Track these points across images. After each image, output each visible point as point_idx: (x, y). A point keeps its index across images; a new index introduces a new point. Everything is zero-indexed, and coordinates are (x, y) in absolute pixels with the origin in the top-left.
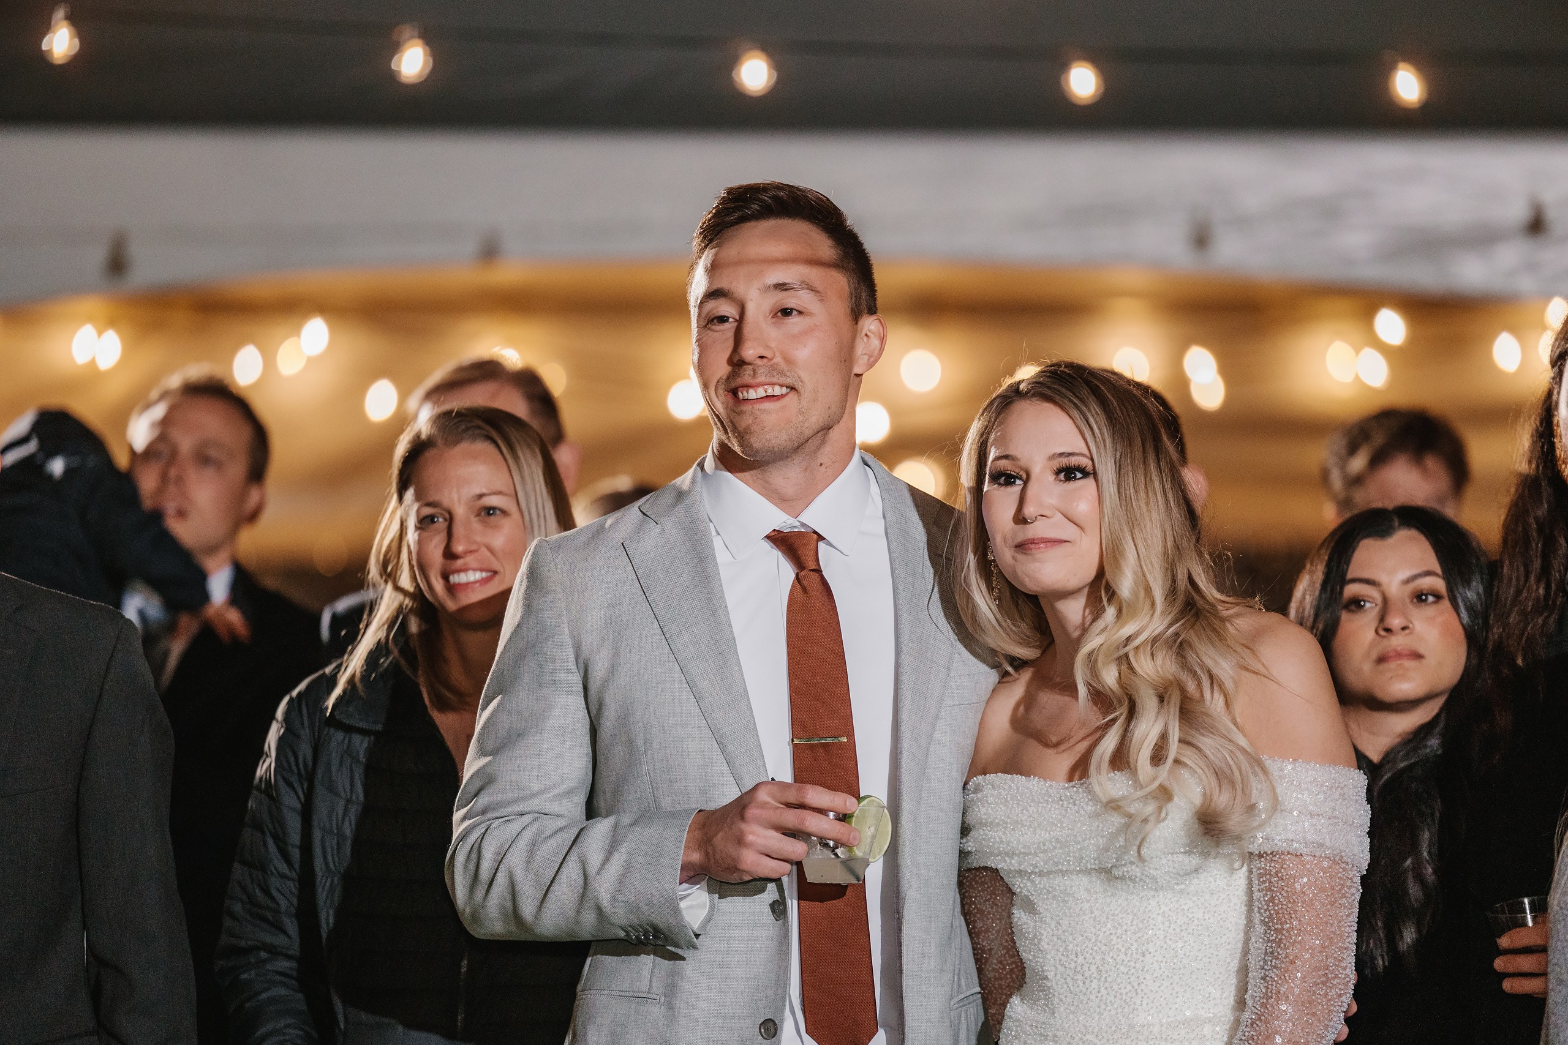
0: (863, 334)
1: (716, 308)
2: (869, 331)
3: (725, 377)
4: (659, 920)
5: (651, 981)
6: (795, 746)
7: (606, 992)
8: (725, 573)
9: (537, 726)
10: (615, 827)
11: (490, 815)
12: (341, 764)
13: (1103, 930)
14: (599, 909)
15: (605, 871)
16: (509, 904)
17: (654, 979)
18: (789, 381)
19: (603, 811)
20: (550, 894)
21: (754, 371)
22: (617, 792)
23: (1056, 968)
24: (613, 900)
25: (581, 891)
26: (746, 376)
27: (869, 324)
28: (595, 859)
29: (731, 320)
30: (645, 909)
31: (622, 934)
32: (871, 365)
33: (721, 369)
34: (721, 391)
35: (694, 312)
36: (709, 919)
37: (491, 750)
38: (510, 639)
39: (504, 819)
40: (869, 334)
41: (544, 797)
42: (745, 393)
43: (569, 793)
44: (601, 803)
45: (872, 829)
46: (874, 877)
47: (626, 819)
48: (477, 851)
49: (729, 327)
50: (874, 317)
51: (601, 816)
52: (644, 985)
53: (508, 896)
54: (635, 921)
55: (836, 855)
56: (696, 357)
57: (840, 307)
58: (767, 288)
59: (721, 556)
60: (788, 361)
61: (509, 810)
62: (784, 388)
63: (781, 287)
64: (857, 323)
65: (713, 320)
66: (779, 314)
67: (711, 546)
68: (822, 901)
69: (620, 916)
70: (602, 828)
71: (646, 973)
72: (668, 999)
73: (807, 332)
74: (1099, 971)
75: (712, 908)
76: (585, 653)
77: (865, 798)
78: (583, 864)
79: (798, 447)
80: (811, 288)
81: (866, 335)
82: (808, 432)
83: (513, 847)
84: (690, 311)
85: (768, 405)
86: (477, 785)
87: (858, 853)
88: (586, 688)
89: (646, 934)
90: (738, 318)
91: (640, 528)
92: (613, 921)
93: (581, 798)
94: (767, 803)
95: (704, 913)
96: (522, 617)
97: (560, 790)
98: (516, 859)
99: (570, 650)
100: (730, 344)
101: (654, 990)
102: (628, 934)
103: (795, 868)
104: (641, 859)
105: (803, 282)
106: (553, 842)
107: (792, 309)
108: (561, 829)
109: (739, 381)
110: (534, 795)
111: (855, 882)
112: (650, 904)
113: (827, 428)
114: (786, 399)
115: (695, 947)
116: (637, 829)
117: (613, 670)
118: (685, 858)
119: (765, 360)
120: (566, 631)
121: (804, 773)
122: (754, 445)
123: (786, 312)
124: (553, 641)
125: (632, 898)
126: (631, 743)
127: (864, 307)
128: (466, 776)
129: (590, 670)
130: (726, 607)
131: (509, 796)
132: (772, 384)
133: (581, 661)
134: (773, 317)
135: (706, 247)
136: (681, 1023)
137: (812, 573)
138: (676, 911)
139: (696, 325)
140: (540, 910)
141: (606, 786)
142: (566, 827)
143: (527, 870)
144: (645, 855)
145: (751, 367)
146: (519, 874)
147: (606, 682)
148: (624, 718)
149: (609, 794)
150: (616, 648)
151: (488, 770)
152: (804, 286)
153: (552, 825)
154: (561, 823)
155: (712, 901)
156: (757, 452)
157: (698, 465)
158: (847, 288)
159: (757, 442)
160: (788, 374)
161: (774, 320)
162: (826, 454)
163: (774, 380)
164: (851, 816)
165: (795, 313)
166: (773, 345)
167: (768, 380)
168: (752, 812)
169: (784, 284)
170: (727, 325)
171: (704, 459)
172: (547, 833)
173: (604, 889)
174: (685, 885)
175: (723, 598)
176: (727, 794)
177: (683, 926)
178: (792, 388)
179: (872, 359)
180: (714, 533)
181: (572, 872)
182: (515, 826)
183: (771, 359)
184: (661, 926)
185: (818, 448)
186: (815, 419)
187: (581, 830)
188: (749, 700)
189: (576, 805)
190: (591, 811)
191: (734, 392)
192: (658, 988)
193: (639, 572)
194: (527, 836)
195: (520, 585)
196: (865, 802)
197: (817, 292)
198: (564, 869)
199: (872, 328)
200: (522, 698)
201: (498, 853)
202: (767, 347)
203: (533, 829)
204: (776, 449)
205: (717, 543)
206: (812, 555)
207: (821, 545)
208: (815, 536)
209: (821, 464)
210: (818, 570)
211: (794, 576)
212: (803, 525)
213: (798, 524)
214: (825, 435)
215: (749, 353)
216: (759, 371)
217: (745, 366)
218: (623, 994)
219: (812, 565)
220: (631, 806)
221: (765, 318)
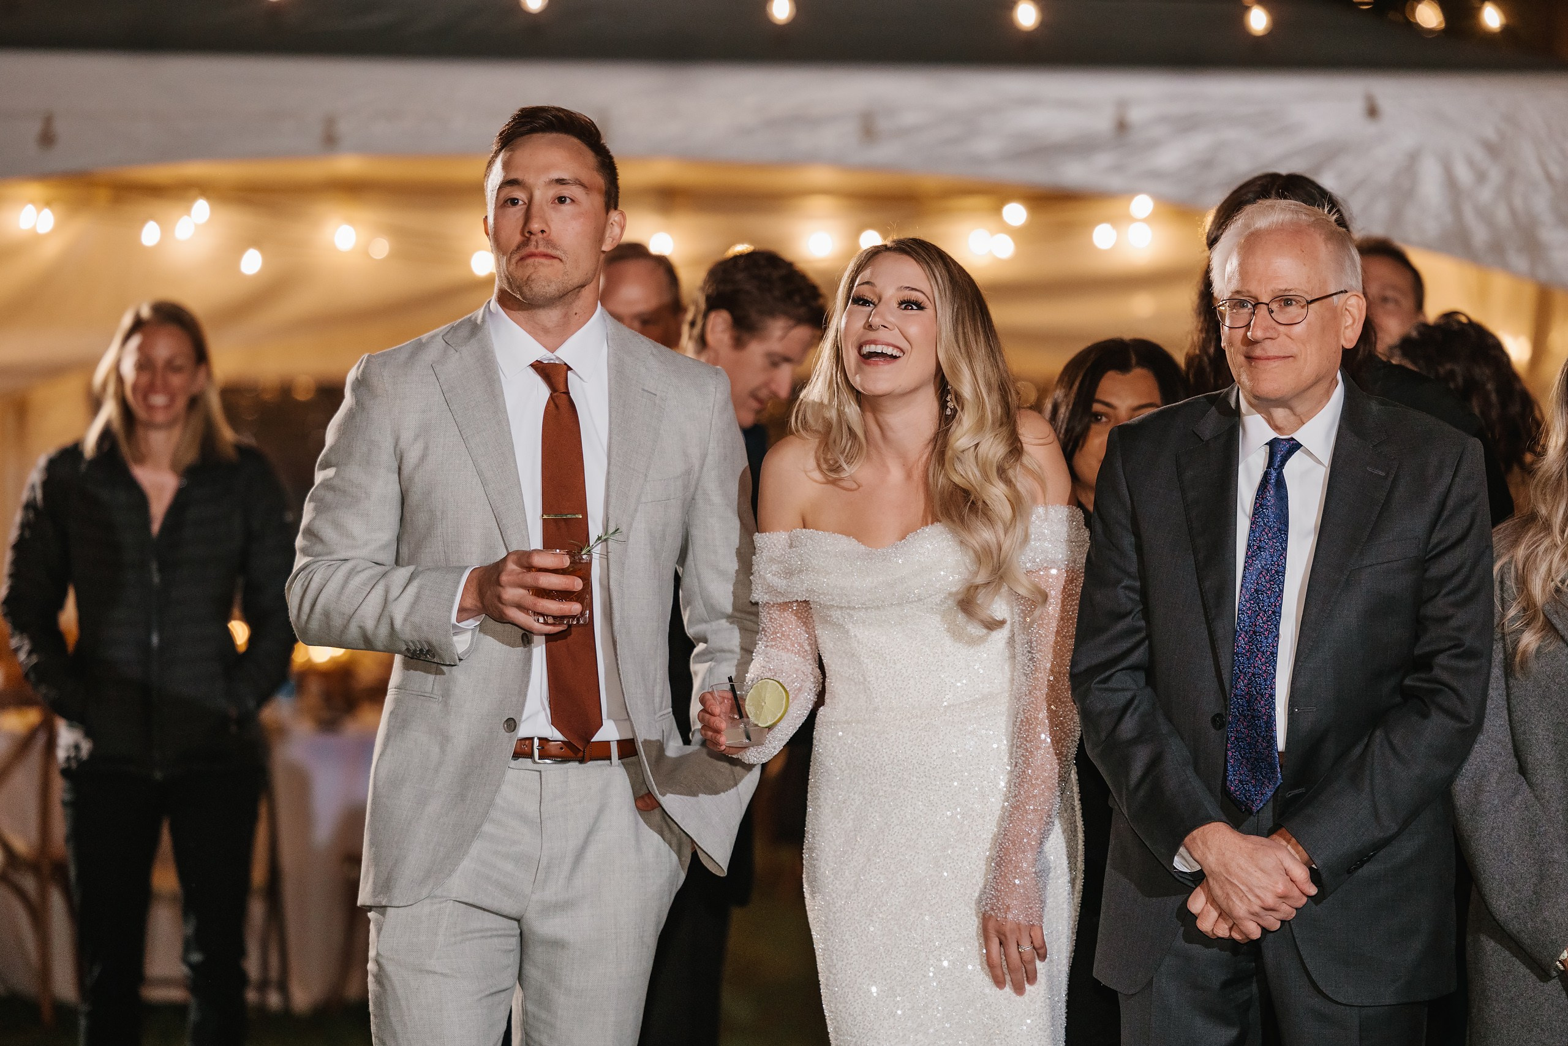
0: (610, 222)
1: (511, 193)
3: (516, 246)
5: (433, 685)
6: (544, 520)
17: (436, 684)
18: (557, 253)
21: (537, 243)
22: (418, 546)
26: (531, 247)
27: (615, 216)
29: (522, 202)
30: (425, 628)
31: (404, 647)
33: (513, 237)
35: (491, 196)
40: (614, 223)
49: (520, 208)
50: (618, 211)
51: (405, 563)
52: (429, 687)
57: (599, 201)
58: (550, 182)
63: (560, 182)
64: (608, 214)
65: (507, 201)
66: (557, 201)
69: (406, 633)
70: (404, 571)
72: (445, 697)
73: (575, 218)
76: (401, 447)
80: (580, 184)
81: (612, 223)
82: (568, 287)
88: (400, 470)
89: (422, 650)
90: (527, 201)
91: (444, 353)
100: (521, 219)
101: (435, 692)
104: (428, 592)
105: (577, 179)
107: (566, 198)
109: (526, 251)
112: (430, 627)
113: (582, 286)
119: (544, 234)
121: (550, 541)
123: (562, 200)
125: (418, 621)
126: (431, 512)
127: (611, 202)
129: (405, 457)
133: (398, 449)
134: (552, 203)
135: (502, 150)
136: (452, 716)
137: (562, 395)
145: (535, 238)
147: (416, 467)
148: (428, 494)
152: (576, 182)
157: (487, 304)
158: (602, 185)
160: (558, 247)
161: (553, 205)
162: (579, 305)
165: (568, 201)
166: (551, 223)
169: (562, 180)
170: (519, 206)
177: (450, 644)
178: (559, 259)
179: (615, 242)
183: (550, 233)
185: (573, 300)
192: (438, 690)
197: (585, 187)
199: (616, 219)
202: (548, 224)
206: (562, 380)
207: (569, 373)
208: (565, 367)
209: (576, 314)
210: (567, 393)
211: (548, 395)
212: (558, 358)
213: (554, 357)
214: (579, 292)
215: (535, 226)
216: (541, 243)
217: (532, 237)
218: (413, 693)
219: (562, 389)
220: (427, 557)
221: (547, 202)
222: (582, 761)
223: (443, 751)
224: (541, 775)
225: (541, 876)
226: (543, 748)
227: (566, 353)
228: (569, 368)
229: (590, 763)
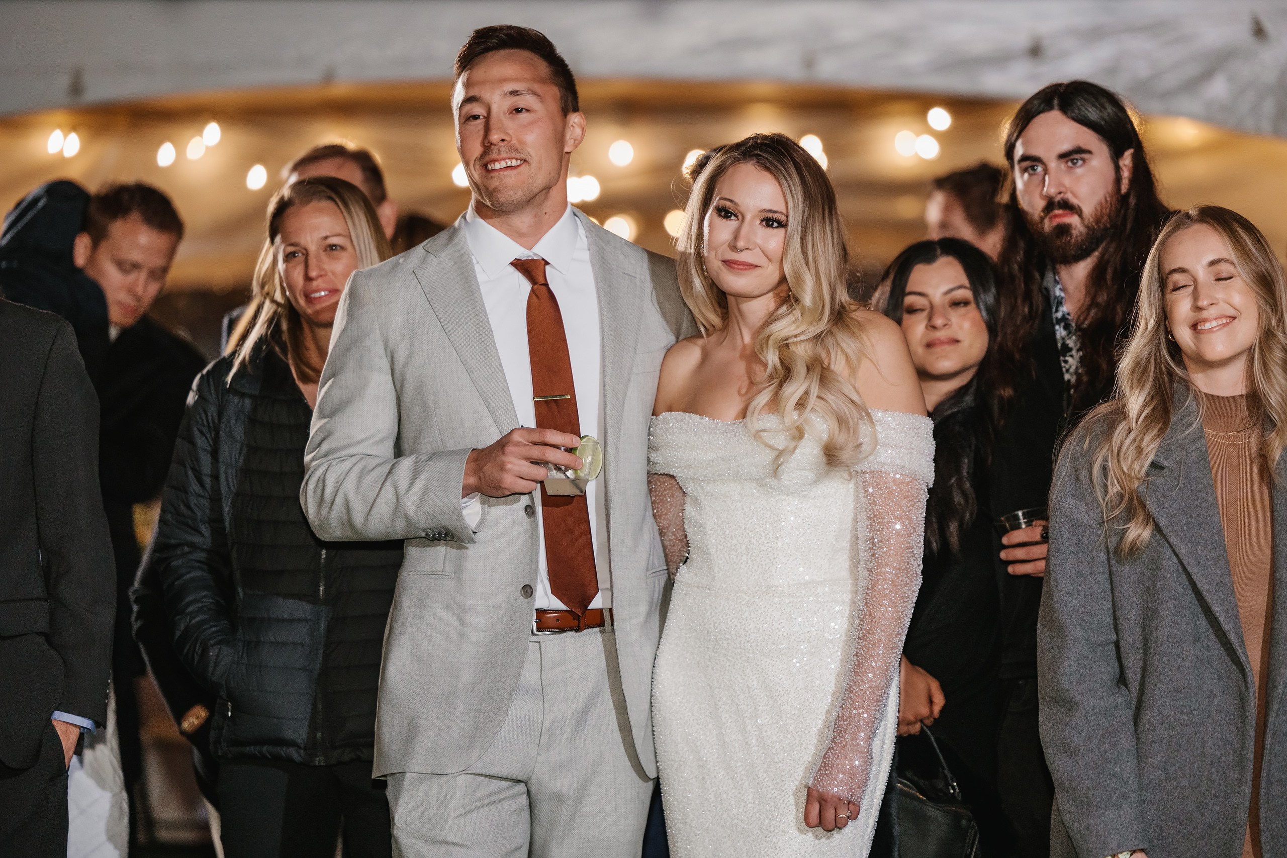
0: (570, 125)
1: (471, 109)
2: (574, 123)
3: (479, 156)
4: (449, 524)
5: (444, 563)
6: (535, 401)
7: (413, 573)
8: (483, 289)
9: (360, 396)
10: (416, 461)
11: (330, 457)
12: (237, 418)
13: (750, 521)
14: (407, 518)
15: (411, 492)
16: (345, 517)
17: (447, 562)
18: (522, 156)
19: (408, 452)
20: (373, 509)
21: (499, 150)
22: (416, 439)
23: (717, 547)
24: (417, 511)
25: (394, 506)
26: (494, 154)
27: (575, 119)
28: (403, 484)
29: (481, 117)
30: (439, 516)
31: (423, 534)
32: (576, 146)
33: (476, 149)
34: (477, 167)
35: (456, 113)
36: (481, 523)
37: (330, 414)
38: (340, 337)
39: (341, 459)
40: (574, 125)
41: (367, 443)
42: (493, 165)
43: (382, 440)
44: (406, 446)
45: (590, 458)
46: (591, 491)
47: (424, 457)
48: (323, 481)
49: (480, 123)
50: (576, 114)
51: (405, 455)
52: (440, 567)
53: (344, 511)
54: (432, 525)
55: (566, 475)
56: (459, 144)
57: (554, 106)
58: (505, 95)
59: (481, 277)
60: (522, 142)
61: (344, 453)
62: (519, 161)
63: (514, 93)
64: (566, 118)
65: (469, 118)
66: (514, 112)
67: (473, 271)
68: (557, 507)
69: (422, 522)
70: (406, 463)
71: (441, 558)
72: (457, 575)
73: (532, 123)
74: (747, 549)
75: (484, 514)
76: (391, 345)
77: (584, 437)
78: (396, 488)
79: (529, 201)
80: (535, 93)
81: (572, 126)
82: (536, 190)
83: (347, 478)
84: (453, 114)
85: (509, 172)
86: (320, 437)
87: (581, 474)
88: (392, 370)
89: (440, 534)
90: (486, 115)
91: (424, 260)
92: (417, 526)
93: (390, 445)
94: (520, 442)
95: (478, 519)
96: (347, 323)
97: (376, 439)
98: (349, 486)
99: (380, 344)
100: (482, 133)
101: (447, 569)
102: (427, 535)
103: (539, 485)
104: (435, 483)
105: (529, 89)
106: (375, 474)
107: (522, 109)
108: (378, 465)
109: (488, 158)
110: (360, 442)
111: (580, 494)
112: (442, 513)
113: (547, 188)
114: (521, 167)
115: (473, 541)
116: (431, 463)
117: (410, 356)
118: (465, 482)
119: (506, 142)
120: (378, 331)
121: (542, 422)
122: (500, 200)
123: (518, 111)
124: (369, 338)
125: (430, 510)
126: (425, 404)
127: (570, 106)
128: (312, 432)
129: (395, 358)
130: (485, 310)
131: (343, 443)
132: (511, 159)
133: (388, 351)
134: (509, 114)
135: (462, 71)
136: (467, 590)
137: (542, 287)
138: (460, 517)
139: (458, 123)
140: (367, 520)
141: (408, 435)
142: (382, 463)
143: (357, 493)
144: (438, 480)
145: (496, 147)
146: (351, 497)
147: (406, 364)
148: (420, 388)
149: (411, 440)
150: (412, 341)
151: (328, 427)
152: (530, 92)
153: (372, 462)
154: (379, 461)
155: (483, 509)
156: (503, 204)
157: (462, 217)
158: (558, 94)
159: (502, 198)
160: (521, 151)
161: (510, 115)
162: (550, 205)
163: (513, 155)
164: (576, 449)
165: (524, 111)
166: (510, 132)
167: (508, 155)
168: (509, 449)
169: (517, 91)
170: (478, 121)
171: (466, 213)
172: (370, 468)
173: (410, 503)
174: (465, 500)
175: (483, 304)
176: (491, 438)
177: (465, 527)
178: (525, 161)
179: (577, 142)
180: (475, 262)
181: (388, 493)
182: (347, 464)
183: (510, 142)
184: (450, 528)
185: (544, 201)
186: (540, 181)
187: (393, 466)
188: (503, 372)
189: (388, 448)
190: (399, 452)
191: (485, 166)
192: (449, 568)
193: (426, 289)
194: (356, 470)
195: (345, 302)
196: (584, 440)
197: (539, 96)
198: (383, 492)
199: (576, 120)
200: (348, 377)
201: (337, 482)
202: (507, 134)
203: (360, 466)
204: (515, 202)
205: (477, 268)
206: (541, 274)
207: (547, 267)
208: (543, 262)
209: (546, 213)
210: (546, 285)
211: (530, 289)
212: (535, 254)
213: (531, 254)
214: (548, 193)
215: (495, 137)
216: (502, 150)
217: (493, 147)
218: (425, 573)
219: (542, 281)
220: (426, 447)
221: (505, 114)
222: (578, 630)
223: (462, 623)
224: (540, 645)
225: (545, 738)
226: (540, 621)
227: (541, 250)
228: (547, 263)
229: (585, 631)
